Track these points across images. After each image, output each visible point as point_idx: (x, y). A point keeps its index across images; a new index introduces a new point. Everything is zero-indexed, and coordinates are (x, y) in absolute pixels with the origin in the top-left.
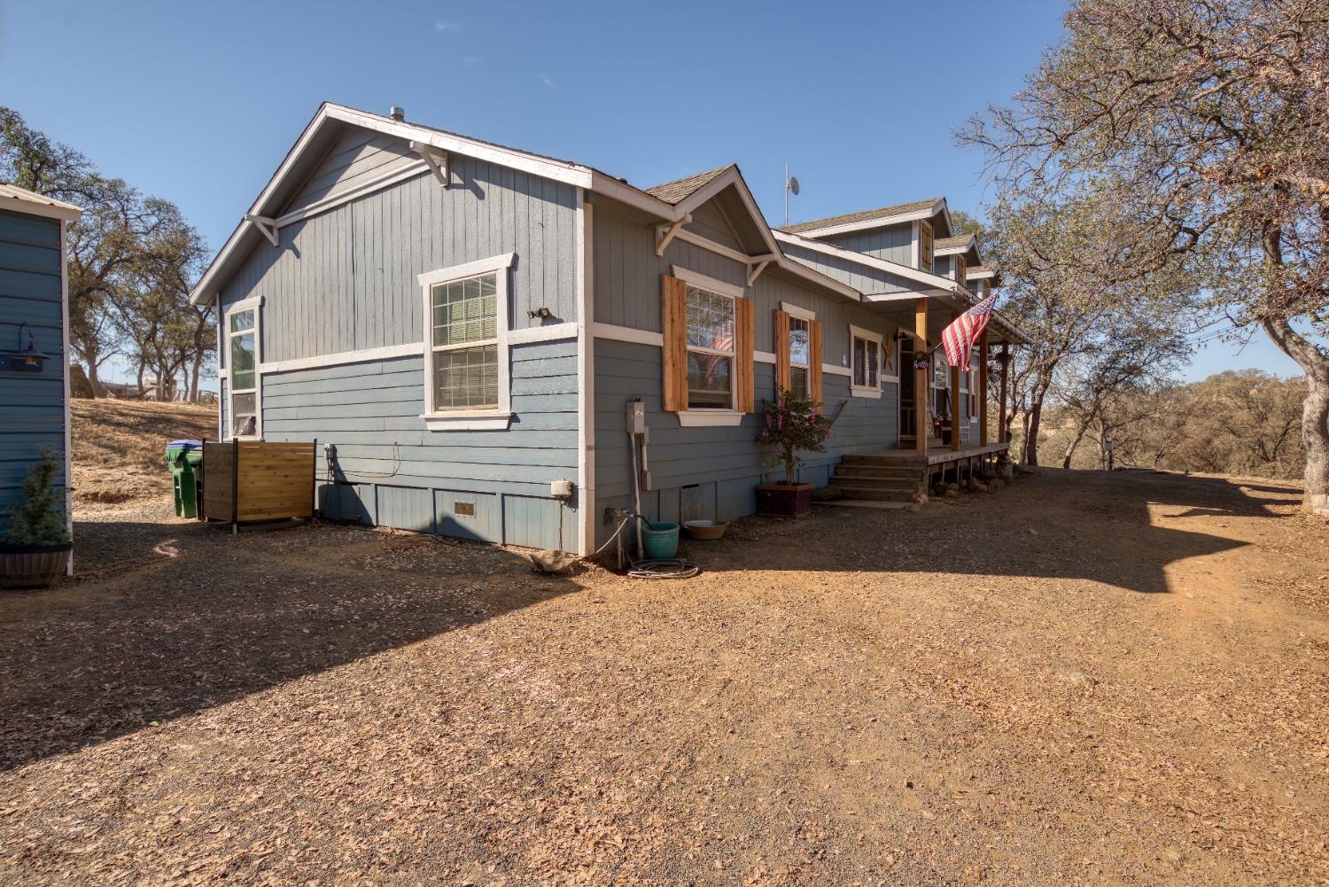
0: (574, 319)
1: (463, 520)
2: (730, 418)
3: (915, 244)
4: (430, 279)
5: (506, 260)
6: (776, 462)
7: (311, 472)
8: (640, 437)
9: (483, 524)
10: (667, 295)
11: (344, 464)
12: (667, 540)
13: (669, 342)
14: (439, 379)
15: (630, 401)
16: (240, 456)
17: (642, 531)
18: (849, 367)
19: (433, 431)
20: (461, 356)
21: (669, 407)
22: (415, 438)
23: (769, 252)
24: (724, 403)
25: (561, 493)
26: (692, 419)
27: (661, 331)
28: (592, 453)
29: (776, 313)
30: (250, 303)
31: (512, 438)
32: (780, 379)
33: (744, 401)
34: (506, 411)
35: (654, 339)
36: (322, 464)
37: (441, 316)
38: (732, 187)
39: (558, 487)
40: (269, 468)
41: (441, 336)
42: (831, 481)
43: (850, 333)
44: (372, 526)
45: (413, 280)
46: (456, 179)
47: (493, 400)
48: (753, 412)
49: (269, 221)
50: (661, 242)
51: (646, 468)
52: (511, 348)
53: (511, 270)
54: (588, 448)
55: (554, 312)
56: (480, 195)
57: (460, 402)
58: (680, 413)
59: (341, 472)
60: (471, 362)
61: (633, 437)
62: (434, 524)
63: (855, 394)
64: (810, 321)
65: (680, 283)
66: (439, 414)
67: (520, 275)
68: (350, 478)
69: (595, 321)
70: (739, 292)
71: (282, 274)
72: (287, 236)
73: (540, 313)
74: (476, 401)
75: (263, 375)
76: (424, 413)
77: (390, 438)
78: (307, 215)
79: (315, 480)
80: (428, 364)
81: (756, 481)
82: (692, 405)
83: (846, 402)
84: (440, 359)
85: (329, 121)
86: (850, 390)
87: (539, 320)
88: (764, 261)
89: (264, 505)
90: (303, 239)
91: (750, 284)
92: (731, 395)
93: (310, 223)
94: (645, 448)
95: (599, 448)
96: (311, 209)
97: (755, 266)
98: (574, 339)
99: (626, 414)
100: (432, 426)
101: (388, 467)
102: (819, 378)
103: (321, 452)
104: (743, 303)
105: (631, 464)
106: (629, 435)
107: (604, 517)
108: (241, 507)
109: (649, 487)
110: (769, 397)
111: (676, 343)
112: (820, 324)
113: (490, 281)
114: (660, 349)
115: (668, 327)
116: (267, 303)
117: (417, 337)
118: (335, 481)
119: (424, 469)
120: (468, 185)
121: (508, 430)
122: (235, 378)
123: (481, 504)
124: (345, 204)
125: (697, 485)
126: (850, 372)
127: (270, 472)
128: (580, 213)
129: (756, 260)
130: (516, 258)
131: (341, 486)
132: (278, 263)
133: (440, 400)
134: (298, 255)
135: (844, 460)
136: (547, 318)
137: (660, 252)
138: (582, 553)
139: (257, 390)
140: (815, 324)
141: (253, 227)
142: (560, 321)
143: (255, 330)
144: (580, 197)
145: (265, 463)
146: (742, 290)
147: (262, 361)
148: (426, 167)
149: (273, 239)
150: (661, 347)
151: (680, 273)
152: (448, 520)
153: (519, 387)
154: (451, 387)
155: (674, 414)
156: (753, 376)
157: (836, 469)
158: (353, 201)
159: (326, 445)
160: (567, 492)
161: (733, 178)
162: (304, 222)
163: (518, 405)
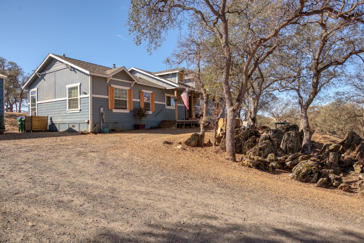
0: (89, 94)
1: (73, 128)
2: (127, 111)
3: (177, 77)
4: (68, 86)
5: (79, 84)
7: (47, 122)
8: (102, 113)
9: (76, 129)
10: (109, 89)
11: (53, 120)
12: (106, 130)
14: (70, 104)
15: (100, 107)
16: (33, 118)
17: (102, 129)
18: (165, 102)
19: (68, 113)
20: (73, 100)
21: (110, 108)
22: (65, 115)
23: (134, 81)
24: (126, 109)
26: (115, 111)
27: (108, 96)
28: (92, 115)
29: (140, 92)
30: (35, 89)
31: (80, 114)
32: (141, 104)
33: (130, 108)
34: (79, 109)
36: (49, 121)
37: (70, 93)
39: (86, 121)
40: (38, 121)
41: (70, 96)
42: (158, 125)
43: (165, 95)
44: (58, 131)
45: (65, 87)
46: (72, 70)
47: (78, 107)
48: (133, 110)
49: (39, 74)
51: (104, 119)
52: (80, 98)
53: (80, 86)
56: (76, 72)
57: (73, 108)
58: (112, 110)
60: (75, 101)
62: (68, 129)
63: (167, 108)
64: (151, 93)
65: (113, 87)
66: (69, 110)
67: (81, 86)
68: (54, 123)
69: (92, 94)
70: (129, 88)
71: (42, 84)
72: (43, 77)
73: (84, 93)
74: (75, 108)
75: (37, 104)
76: (67, 110)
77: (61, 115)
78: (47, 73)
79: (47, 124)
80: (67, 101)
81: (135, 123)
82: (115, 108)
83: (163, 109)
84: (70, 100)
85: (50, 57)
86: (165, 107)
89: (37, 128)
90: (46, 77)
91: (132, 86)
92: (127, 107)
93: (47, 74)
94: (104, 115)
96: (47, 72)
98: (89, 97)
99: (99, 109)
101: (61, 120)
102: (154, 104)
103: (49, 118)
104: (130, 90)
106: (100, 113)
107: (94, 125)
108: (33, 128)
109: (104, 121)
110: (137, 108)
111: (111, 97)
112: (155, 94)
113: (77, 87)
114: (108, 99)
115: (109, 95)
116: (38, 89)
117: (66, 97)
119: (67, 120)
120: (74, 71)
121: (80, 112)
122: (32, 105)
123: (76, 125)
124: (54, 72)
125: (117, 123)
127: (39, 122)
128: (89, 77)
129: (133, 82)
130: (81, 84)
131: (53, 124)
132: (41, 82)
133: (69, 108)
134: (45, 80)
135: (163, 121)
136: (86, 94)
137: (108, 82)
138: (90, 131)
139: (36, 107)
141: (36, 75)
143: (36, 95)
145: (38, 120)
147: (37, 101)
148: (66, 67)
149: (40, 77)
151: (112, 85)
152: (71, 128)
153: (82, 105)
156: (133, 103)
158: (55, 71)
159: (50, 117)
160: (88, 122)
161: (124, 69)
162: (46, 74)
163: (82, 108)
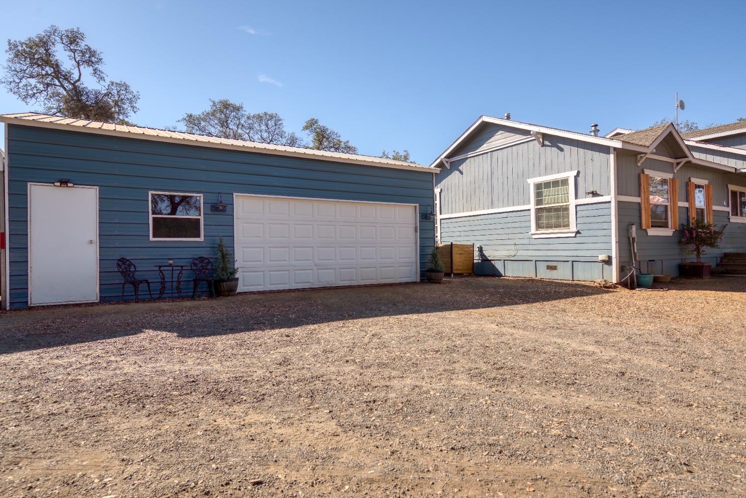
0: (609, 194)
1: (550, 272)
2: (668, 232)
4: (532, 182)
5: (575, 173)
6: (691, 252)
7: (472, 256)
8: (633, 239)
9: (562, 273)
10: (642, 181)
11: (486, 253)
12: (649, 279)
13: (643, 201)
14: (538, 219)
15: (629, 225)
16: (453, 249)
17: (636, 276)
18: (728, 206)
19: (535, 239)
20: (549, 210)
21: (644, 228)
22: (526, 241)
23: (687, 157)
24: (665, 225)
25: (604, 259)
26: (652, 232)
27: (639, 196)
29: (688, 184)
31: (575, 240)
32: (691, 214)
33: (674, 224)
34: (575, 230)
35: (637, 200)
36: (476, 253)
37: (539, 195)
38: (670, 134)
39: (602, 257)
40: (460, 254)
41: (539, 202)
42: (717, 265)
43: (728, 190)
44: (500, 275)
45: (525, 181)
46: (547, 143)
47: (567, 226)
48: (678, 229)
49: (447, 160)
50: (639, 161)
51: (636, 251)
52: (576, 206)
53: (576, 177)
54: (616, 242)
55: (598, 193)
56: (562, 150)
57: (549, 226)
58: (648, 230)
59: (485, 256)
60: (555, 211)
61: (631, 239)
62: (535, 274)
63: (731, 220)
64: (705, 185)
65: (647, 175)
66: (538, 232)
67: (580, 179)
68: (489, 258)
69: (618, 194)
71: (452, 181)
72: (456, 165)
73: (591, 193)
74: (558, 226)
75: (441, 220)
76: (530, 231)
77: (512, 242)
78: (469, 156)
79: (474, 260)
80: (533, 213)
81: (679, 262)
82: (652, 226)
83: (727, 224)
84: (538, 211)
85: (484, 123)
86: (729, 219)
87: (591, 195)
88: (684, 160)
89: (460, 268)
90: (464, 166)
91: (676, 172)
92: (668, 222)
93: (469, 159)
94: (635, 244)
95: (619, 243)
96: (470, 154)
97: (678, 164)
98: (610, 202)
99: (629, 230)
100: (534, 237)
101: (513, 253)
102: (711, 213)
103: (476, 249)
104: (673, 180)
105: (630, 250)
106: (629, 238)
107: (622, 269)
108: (454, 267)
109: (638, 259)
110: (685, 223)
111: (646, 201)
112: (711, 186)
113: (565, 182)
115: (643, 195)
116: (443, 191)
117: (527, 203)
118: (482, 260)
119: (531, 253)
120: (554, 145)
121: (575, 237)
123: (560, 266)
124: (486, 153)
125: (654, 261)
126: (729, 209)
127: (461, 256)
128: (612, 156)
129: (679, 161)
130: (578, 173)
131: (485, 260)
132: (450, 177)
133: (539, 226)
134: (462, 173)
135: (726, 255)
136: (594, 194)
137: (639, 165)
138: (614, 281)
139: (438, 225)
140: (708, 186)
141: (442, 163)
142: (602, 196)
143: (438, 202)
144: (612, 150)
145: (460, 252)
146: (672, 175)
147: (441, 214)
148: (533, 138)
149: (449, 167)
150: (639, 203)
151: (647, 172)
153: (581, 220)
154: (544, 221)
155: (645, 230)
156: (678, 214)
157: (721, 259)
158: (491, 151)
159: (478, 246)
160: (607, 259)
161: (671, 129)
162: (467, 158)
163: (580, 227)
